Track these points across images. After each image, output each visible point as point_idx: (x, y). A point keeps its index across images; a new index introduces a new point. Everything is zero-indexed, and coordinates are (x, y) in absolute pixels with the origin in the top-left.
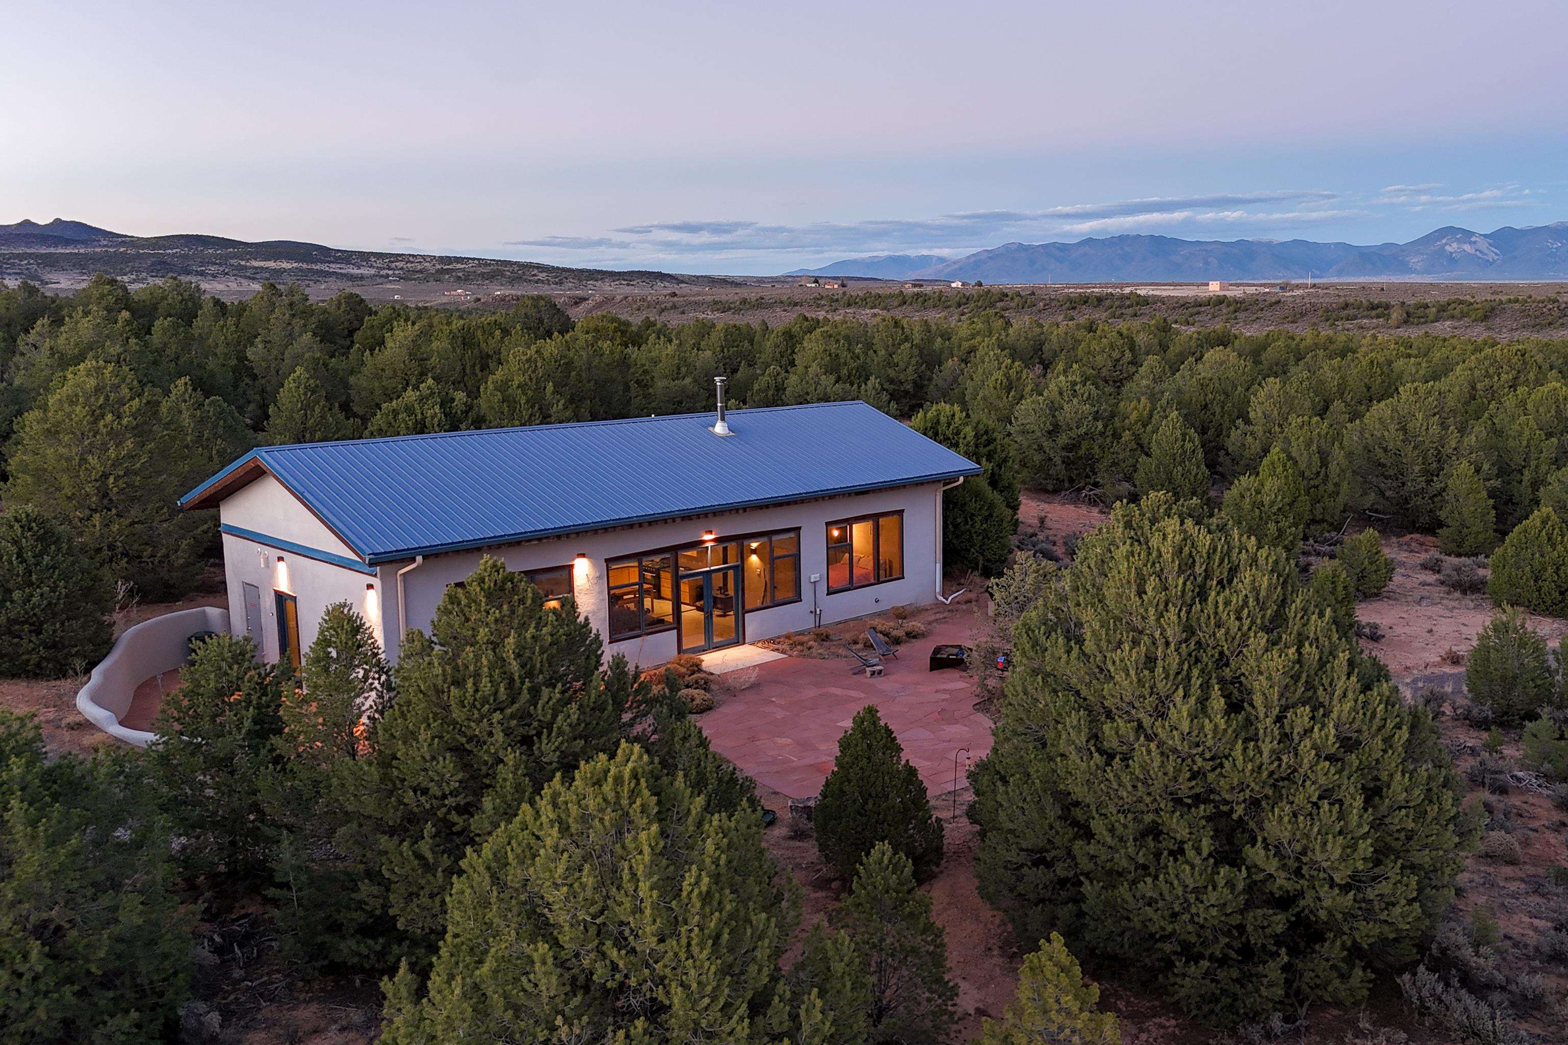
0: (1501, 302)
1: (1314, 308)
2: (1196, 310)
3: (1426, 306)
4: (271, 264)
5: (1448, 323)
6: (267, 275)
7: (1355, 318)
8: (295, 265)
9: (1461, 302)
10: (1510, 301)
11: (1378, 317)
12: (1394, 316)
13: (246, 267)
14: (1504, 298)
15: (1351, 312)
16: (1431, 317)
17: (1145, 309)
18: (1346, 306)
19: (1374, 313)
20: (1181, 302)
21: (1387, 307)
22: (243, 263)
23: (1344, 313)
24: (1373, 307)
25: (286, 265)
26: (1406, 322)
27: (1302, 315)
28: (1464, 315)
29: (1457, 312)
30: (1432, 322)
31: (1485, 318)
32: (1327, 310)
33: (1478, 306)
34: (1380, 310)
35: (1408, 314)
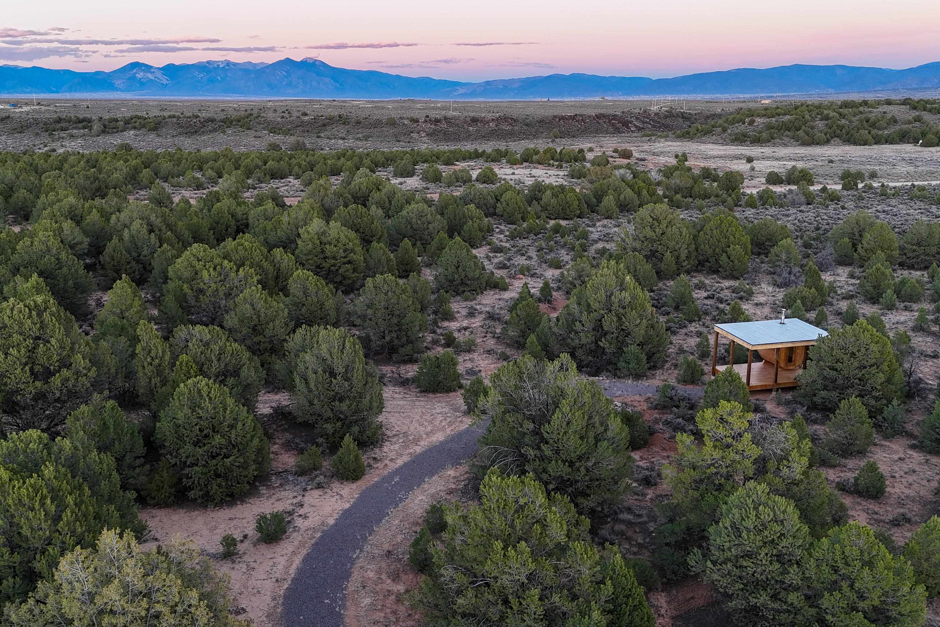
0: (164, 118)
1: (36, 122)
3: (117, 121)
5: (132, 132)
7: (67, 129)
9: (139, 118)
10: (170, 117)
11: (84, 128)
12: (95, 127)
14: (166, 114)
15: (64, 125)
16: (120, 129)
18: (59, 120)
19: (80, 125)
21: (90, 121)
23: (58, 126)
24: (80, 121)
26: (103, 132)
27: (28, 127)
28: (143, 126)
29: (137, 124)
30: (122, 131)
31: (156, 128)
32: (45, 124)
33: (151, 120)
34: (85, 123)
35: (105, 126)
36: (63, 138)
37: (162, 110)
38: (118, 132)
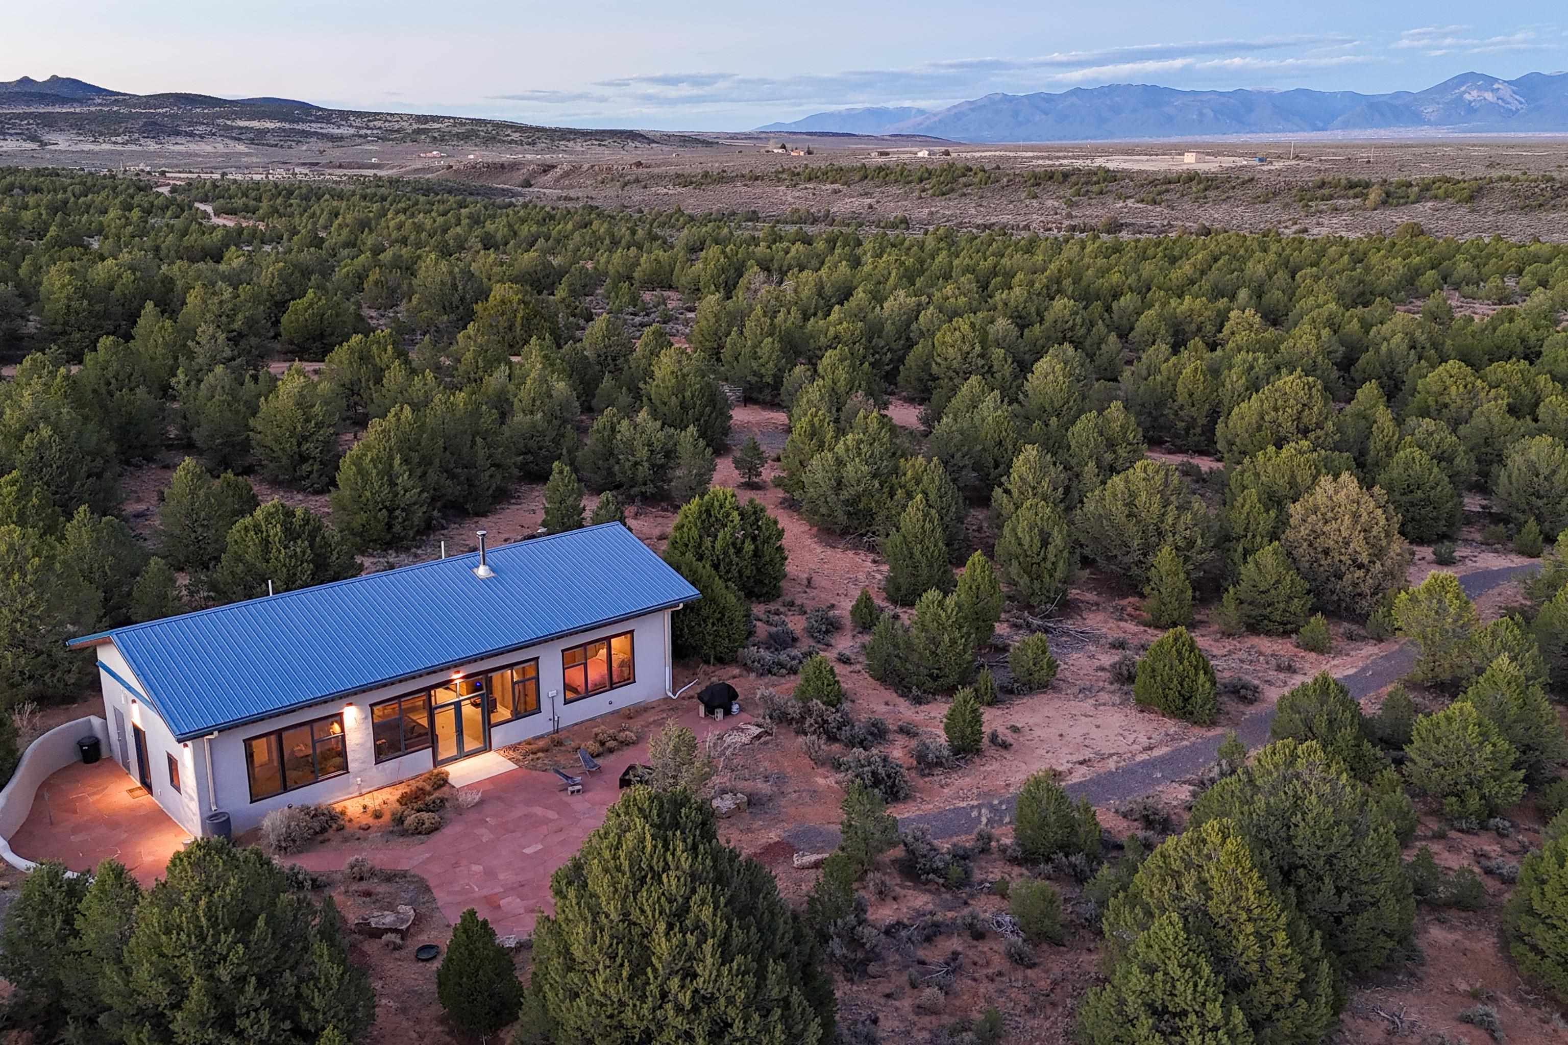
0: (1491, 181)
1: (1289, 187)
2: (1164, 187)
3: (1410, 185)
4: (255, 124)
5: (1429, 204)
6: (252, 135)
7: (1331, 197)
8: (278, 125)
9: (1448, 180)
10: (1501, 179)
11: (1355, 197)
12: (1372, 196)
13: (232, 128)
14: (1495, 174)
15: (1326, 191)
16: (1412, 198)
17: (1113, 186)
18: (1323, 184)
19: (1351, 192)
20: (1150, 179)
21: (1367, 185)
22: (229, 123)
23: (1319, 193)
24: (1352, 185)
25: (270, 125)
26: (1384, 203)
27: (1275, 194)
28: (1447, 196)
29: (1441, 191)
30: (1413, 203)
31: (1471, 198)
32: (1302, 189)
33: (1466, 185)
34: (1358, 189)
35: (1388, 195)
36: (1321, 212)
37: (1491, 166)
38: (1406, 203)
